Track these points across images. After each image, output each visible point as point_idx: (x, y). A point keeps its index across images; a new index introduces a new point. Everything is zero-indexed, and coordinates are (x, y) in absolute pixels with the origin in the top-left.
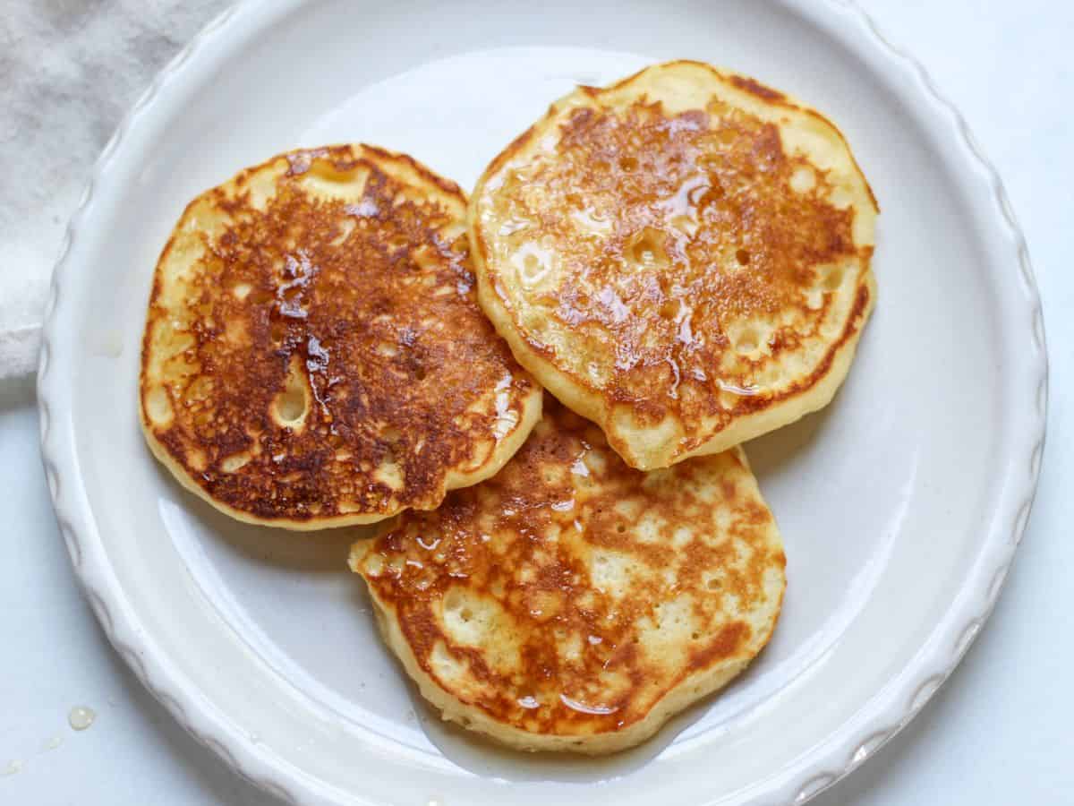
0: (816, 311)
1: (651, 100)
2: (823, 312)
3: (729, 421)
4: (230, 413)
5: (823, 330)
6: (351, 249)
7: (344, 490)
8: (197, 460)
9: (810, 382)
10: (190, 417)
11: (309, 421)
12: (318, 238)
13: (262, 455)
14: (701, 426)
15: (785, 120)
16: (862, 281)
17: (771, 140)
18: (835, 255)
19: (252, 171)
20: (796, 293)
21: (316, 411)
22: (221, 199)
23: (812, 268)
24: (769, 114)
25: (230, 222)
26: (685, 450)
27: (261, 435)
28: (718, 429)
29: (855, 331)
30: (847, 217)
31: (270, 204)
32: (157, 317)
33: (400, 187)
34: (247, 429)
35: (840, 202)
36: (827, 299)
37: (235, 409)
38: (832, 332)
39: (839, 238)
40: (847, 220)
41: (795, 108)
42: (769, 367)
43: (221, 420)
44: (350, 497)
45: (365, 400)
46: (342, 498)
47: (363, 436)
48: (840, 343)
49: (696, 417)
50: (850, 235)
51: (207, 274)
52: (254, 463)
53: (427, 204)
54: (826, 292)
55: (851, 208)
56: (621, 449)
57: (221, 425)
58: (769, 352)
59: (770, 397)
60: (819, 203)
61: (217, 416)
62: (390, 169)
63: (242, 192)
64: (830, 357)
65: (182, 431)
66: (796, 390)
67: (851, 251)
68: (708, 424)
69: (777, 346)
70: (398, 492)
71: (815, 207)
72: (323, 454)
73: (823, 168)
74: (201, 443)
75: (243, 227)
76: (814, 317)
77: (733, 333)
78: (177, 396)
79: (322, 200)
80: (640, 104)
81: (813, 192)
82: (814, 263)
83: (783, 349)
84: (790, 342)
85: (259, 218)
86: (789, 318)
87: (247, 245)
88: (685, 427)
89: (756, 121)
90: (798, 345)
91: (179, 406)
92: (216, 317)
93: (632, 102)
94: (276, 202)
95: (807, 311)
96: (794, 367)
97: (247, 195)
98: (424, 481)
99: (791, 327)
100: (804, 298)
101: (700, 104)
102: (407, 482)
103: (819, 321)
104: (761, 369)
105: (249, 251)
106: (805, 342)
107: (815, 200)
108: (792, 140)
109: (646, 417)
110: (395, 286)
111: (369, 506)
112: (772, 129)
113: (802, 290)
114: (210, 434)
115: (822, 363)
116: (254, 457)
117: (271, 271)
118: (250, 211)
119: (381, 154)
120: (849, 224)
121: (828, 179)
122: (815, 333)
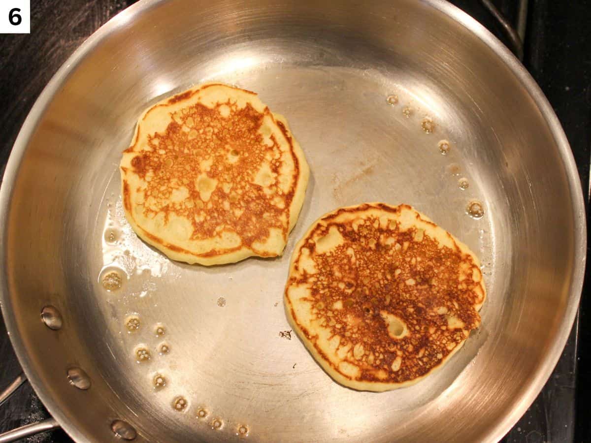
0: (274, 146)
1: (153, 135)
2: (276, 144)
3: (288, 211)
4: (378, 350)
5: (282, 149)
6: (360, 258)
7: (444, 342)
8: (382, 375)
9: (297, 170)
10: (365, 363)
11: (409, 328)
12: (345, 265)
13: (404, 353)
14: (281, 221)
15: (199, 98)
16: (275, 120)
17: (202, 109)
18: (259, 122)
19: (297, 261)
20: (262, 146)
21: (408, 323)
22: (296, 281)
23: (257, 134)
24: (192, 101)
25: (308, 286)
26: (286, 233)
27: (397, 347)
28: (288, 216)
29: (291, 138)
30: (249, 107)
31: (317, 268)
32: (316, 341)
33: (350, 223)
34: (389, 349)
35: (242, 105)
36: (272, 138)
37: (378, 347)
38: (285, 147)
39: (254, 116)
40: (251, 108)
41: (198, 91)
42: (281, 179)
43: (377, 354)
44: (448, 342)
45: (420, 305)
46: (446, 345)
47: (432, 318)
48: (291, 148)
49: (278, 221)
50: (257, 112)
51: (320, 310)
52: (403, 359)
53: (365, 221)
54: (270, 136)
55: (247, 104)
56: (267, 255)
57: (379, 356)
58: (275, 175)
59: (291, 189)
60: (237, 113)
61: (374, 354)
62: (340, 219)
63: (302, 272)
64: (293, 155)
65: (367, 370)
66: (296, 177)
67: (262, 116)
68: (283, 218)
69: (275, 170)
70: (464, 327)
71: (238, 115)
72: (425, 336)
73: (226, 101)
74: (378, 368)
75: (315, 283)
76: (275, 148)
77: (258, 181)
78: (352, 359)
79: (333, 251)
80: (150, 139)
81: (232, 111)
82: (256, 131)
83: (278, 169)
84: (278, 164)
85: (318, 276)
86: (268, 157)
87: (324, 288)
88: (278, 227)
89: (191, 108)
90: (281, 163)
91: (356, 363)
92: (340, 322)
93: (147, 141)
94: (318, 265)
95: (271, 149)
96: (287, 170)
97: (305, 271)
98: (469, 317)
99: (273, 159)
100: (266, 146)
101: (169, 121)
102: (463, 321)
103: (278, 148)
104: (280, 183)
105: (327, 290)
106: (282, 159)
107: (235, 113)
108: (208, 102)
109: (264, 238)
110: (388, 258)
111: (458, 340)
112: (199, 105)
113: (262, 144)
114: (378, 362)
115: (294, 160)
116: (402, 357)
117: (342, 290)
118: (312, 276)
119: (331, 217)
120: (252, 109)
121: (232, 102)
122: (281, 153)
